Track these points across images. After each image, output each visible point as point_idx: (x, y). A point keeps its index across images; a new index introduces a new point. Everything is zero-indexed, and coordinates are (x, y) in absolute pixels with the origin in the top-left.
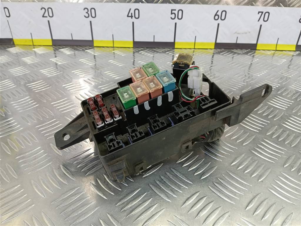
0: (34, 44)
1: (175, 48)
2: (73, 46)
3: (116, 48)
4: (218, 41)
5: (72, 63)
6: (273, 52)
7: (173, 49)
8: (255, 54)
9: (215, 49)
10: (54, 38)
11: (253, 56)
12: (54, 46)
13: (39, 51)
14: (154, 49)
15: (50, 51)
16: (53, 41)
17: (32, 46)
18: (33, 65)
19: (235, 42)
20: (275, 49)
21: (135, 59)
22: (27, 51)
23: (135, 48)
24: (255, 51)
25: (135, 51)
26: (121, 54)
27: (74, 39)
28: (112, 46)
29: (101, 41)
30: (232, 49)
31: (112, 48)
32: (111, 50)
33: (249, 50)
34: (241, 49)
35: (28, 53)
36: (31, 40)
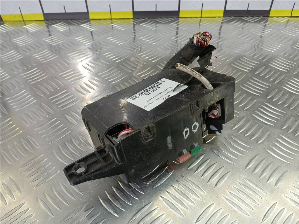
0: (24, 20)
1: (179, 18)
2: (67, 20)
3: (115, 20)
4: (227, 9)
5: (67, 44)
6: (287, 19)
8: (267, 23)
9: (224, 17)
10: (45, 12)
11: (265, 26)
12: (46, 20)
14: (156, 20)
15: (42, 27)
16: (45, 15)
17: (23, 22)
18: (26, 48)
19: (246, 9)
20: (290, 16)
21: (136, 35)
22: (18, 30)
23: (135, 19)
24: (267, 18)
25: (135, 23)
26: (120, 28)
27: (67, 11)
28: (110, 18)
29: (97, 13)
30: (243, 17)
31: (110, 21)
32: (109, 22)
33: (262, 17)
34: (253, 17)
35: (19, 32)
36: (21, 15)
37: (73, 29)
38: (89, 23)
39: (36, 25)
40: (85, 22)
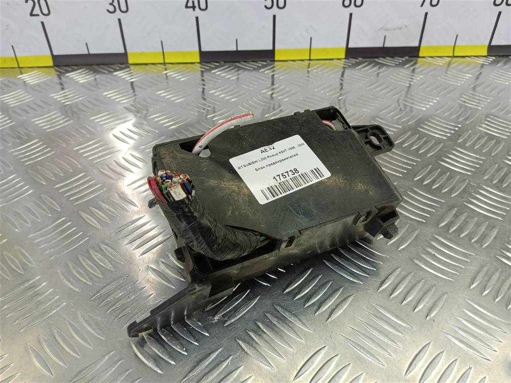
0: (20, 66)
1: (274, 61)
2: (92, 65)
3: (170, 65)
4: (351, 45)
5: (89, 101)
6: (448, 60)
7: (272, 63)
8: (416, 66)
9: (346, 58)
10: (55, 53)
11: (414, 70)
12: (56, 66)
13: (29, 78)
14: (238, 64)
15: (50, 77)
16: (54, 57)
17: (17, 69)
18: (20, 108)
19: (381, 45)
20: (452, 55)
21: (206, 87)
22: (9, 81)
23: (204, 63)
24: (416, 59)
25: (203, 70)
26: (179, 77)
27: (92, 52)
28: (162, 62)
29: (142, 54)
30: (377, 58)
31: (163, 66)
32: (160, 69)
33: (407, 58)
34: (393, 57)
35: (10, 85)
36: (15, 58)
37: (101, 80)
38: (128, 70)
39: (40, 74)
40: (121, 69)
